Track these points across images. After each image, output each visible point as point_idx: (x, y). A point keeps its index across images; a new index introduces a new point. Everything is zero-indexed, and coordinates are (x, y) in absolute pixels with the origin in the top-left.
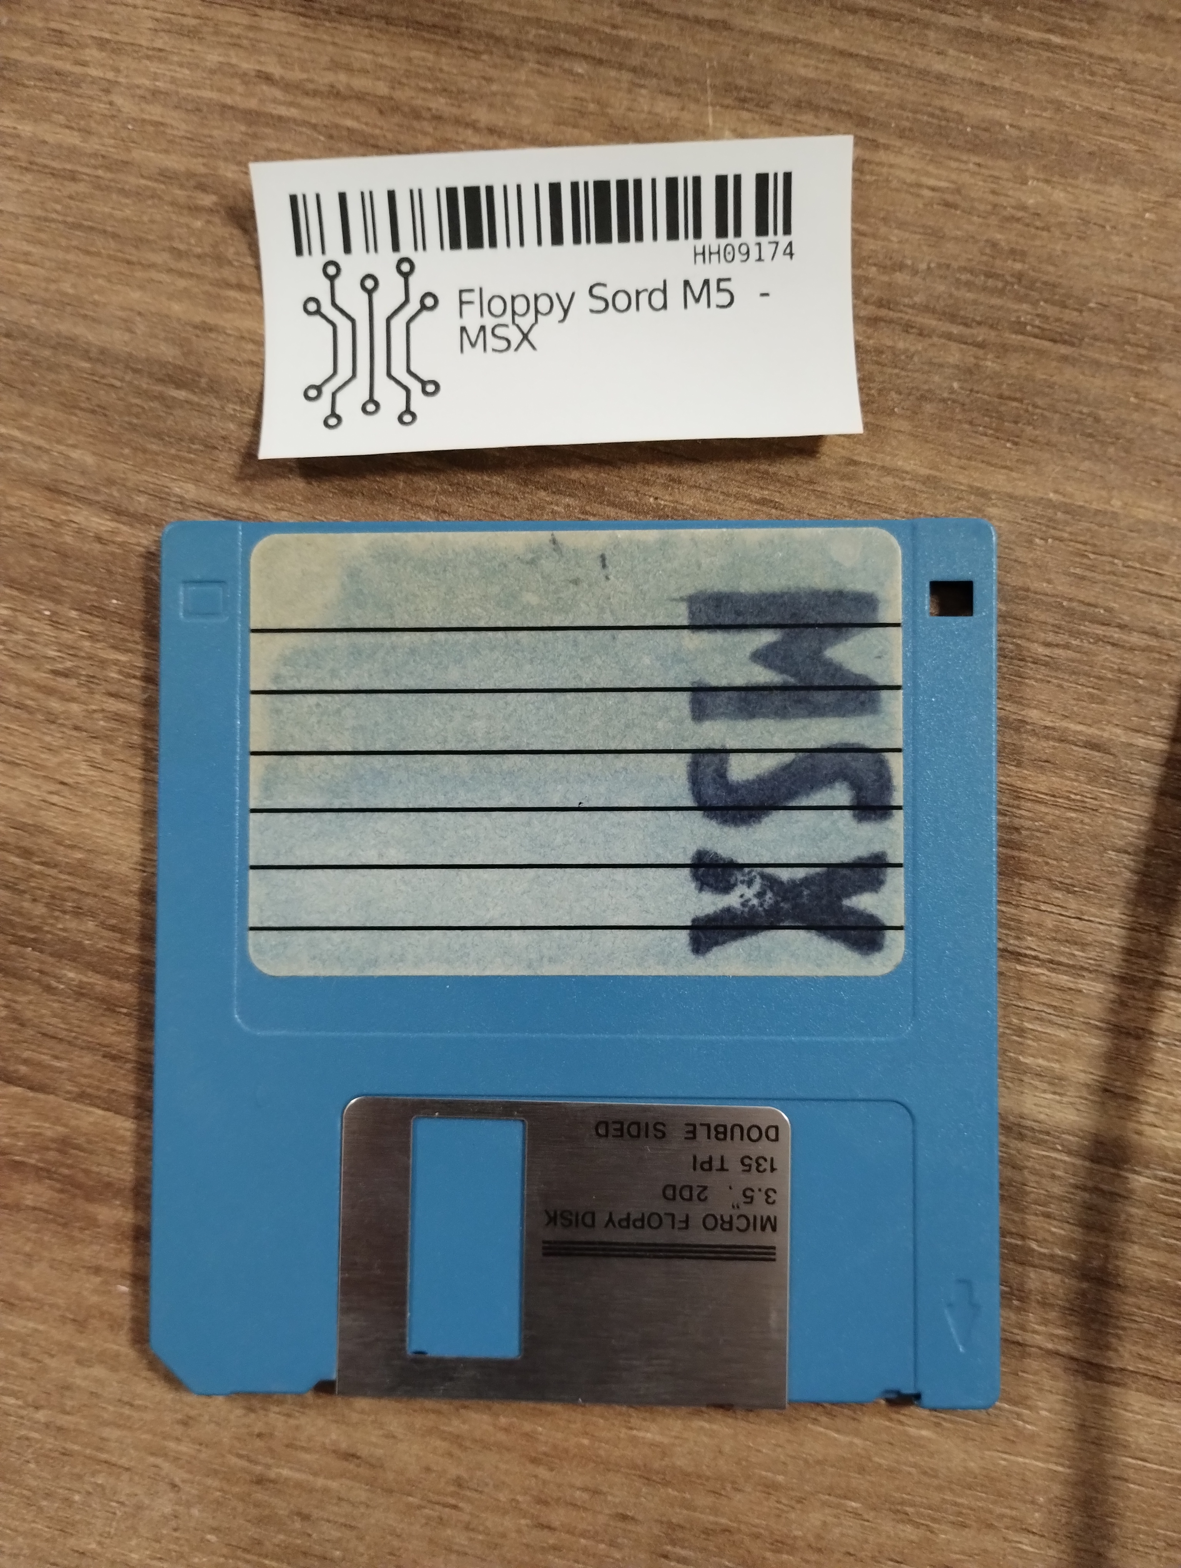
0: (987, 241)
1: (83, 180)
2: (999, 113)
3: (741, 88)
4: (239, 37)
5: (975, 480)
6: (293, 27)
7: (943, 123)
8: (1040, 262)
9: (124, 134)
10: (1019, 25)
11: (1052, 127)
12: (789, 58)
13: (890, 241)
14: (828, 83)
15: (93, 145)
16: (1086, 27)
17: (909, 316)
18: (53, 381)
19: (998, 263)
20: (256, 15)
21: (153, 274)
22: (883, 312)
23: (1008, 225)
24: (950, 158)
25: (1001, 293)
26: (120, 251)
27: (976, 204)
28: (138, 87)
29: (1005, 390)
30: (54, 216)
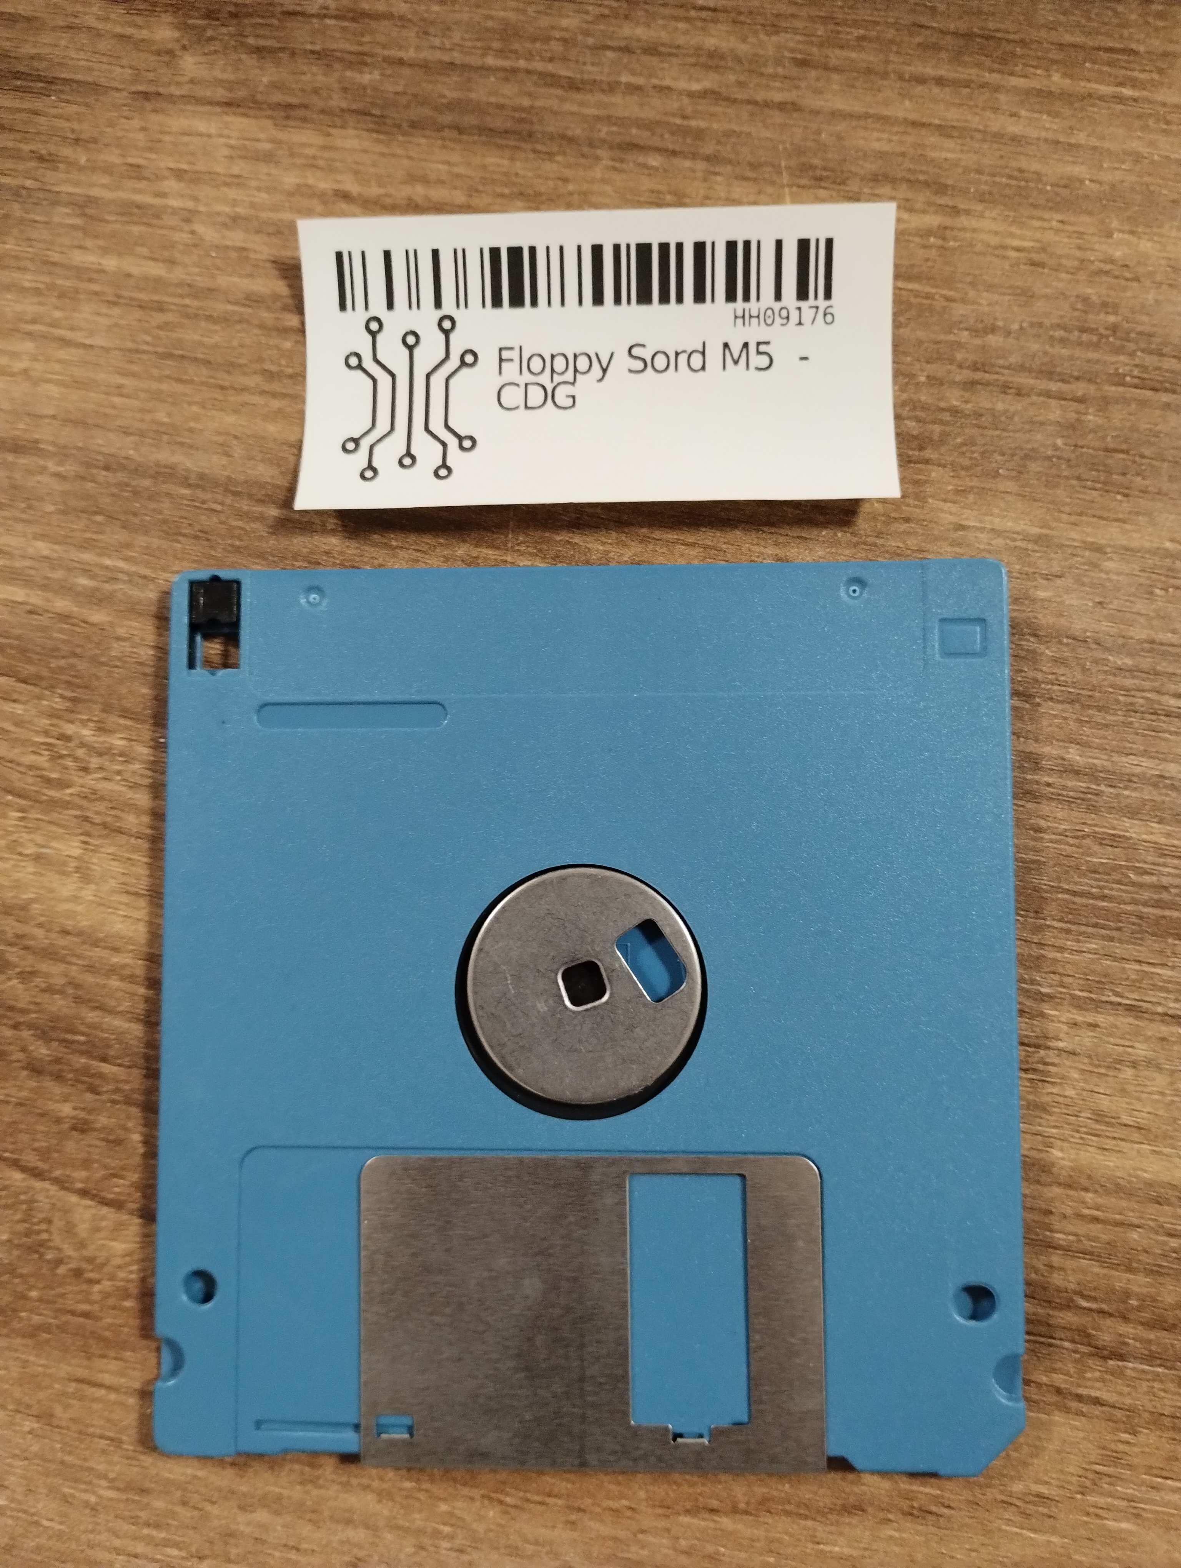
0: (1077, 296)
1: (172, 310)
2: (1077, 169)
3: (816, 167)
4: (314, 157)
5: (1088, 535)
6: (367, 144)
7: (1023, 184)
8: (1133, 313)
9: (208, 262)
10: (1089, 81)
11: (1133, 178)
12: (862, 133)
13: (981, 305)
14: (903, 154)
15: (178, 274)
16: (1156, 76)
17: (1007, 376)
18: (154, 510)
19: (1091, 317)
20: (329, 135)
21: (247, 397)
22: (979, 375)
23: (1098, 279)
24: (1033, 218)
25: (1096, 346)
26: (212, 377)
27: (1064, 261)
28: (219, 214)
29: (1110, 442)
30: (145, 347)
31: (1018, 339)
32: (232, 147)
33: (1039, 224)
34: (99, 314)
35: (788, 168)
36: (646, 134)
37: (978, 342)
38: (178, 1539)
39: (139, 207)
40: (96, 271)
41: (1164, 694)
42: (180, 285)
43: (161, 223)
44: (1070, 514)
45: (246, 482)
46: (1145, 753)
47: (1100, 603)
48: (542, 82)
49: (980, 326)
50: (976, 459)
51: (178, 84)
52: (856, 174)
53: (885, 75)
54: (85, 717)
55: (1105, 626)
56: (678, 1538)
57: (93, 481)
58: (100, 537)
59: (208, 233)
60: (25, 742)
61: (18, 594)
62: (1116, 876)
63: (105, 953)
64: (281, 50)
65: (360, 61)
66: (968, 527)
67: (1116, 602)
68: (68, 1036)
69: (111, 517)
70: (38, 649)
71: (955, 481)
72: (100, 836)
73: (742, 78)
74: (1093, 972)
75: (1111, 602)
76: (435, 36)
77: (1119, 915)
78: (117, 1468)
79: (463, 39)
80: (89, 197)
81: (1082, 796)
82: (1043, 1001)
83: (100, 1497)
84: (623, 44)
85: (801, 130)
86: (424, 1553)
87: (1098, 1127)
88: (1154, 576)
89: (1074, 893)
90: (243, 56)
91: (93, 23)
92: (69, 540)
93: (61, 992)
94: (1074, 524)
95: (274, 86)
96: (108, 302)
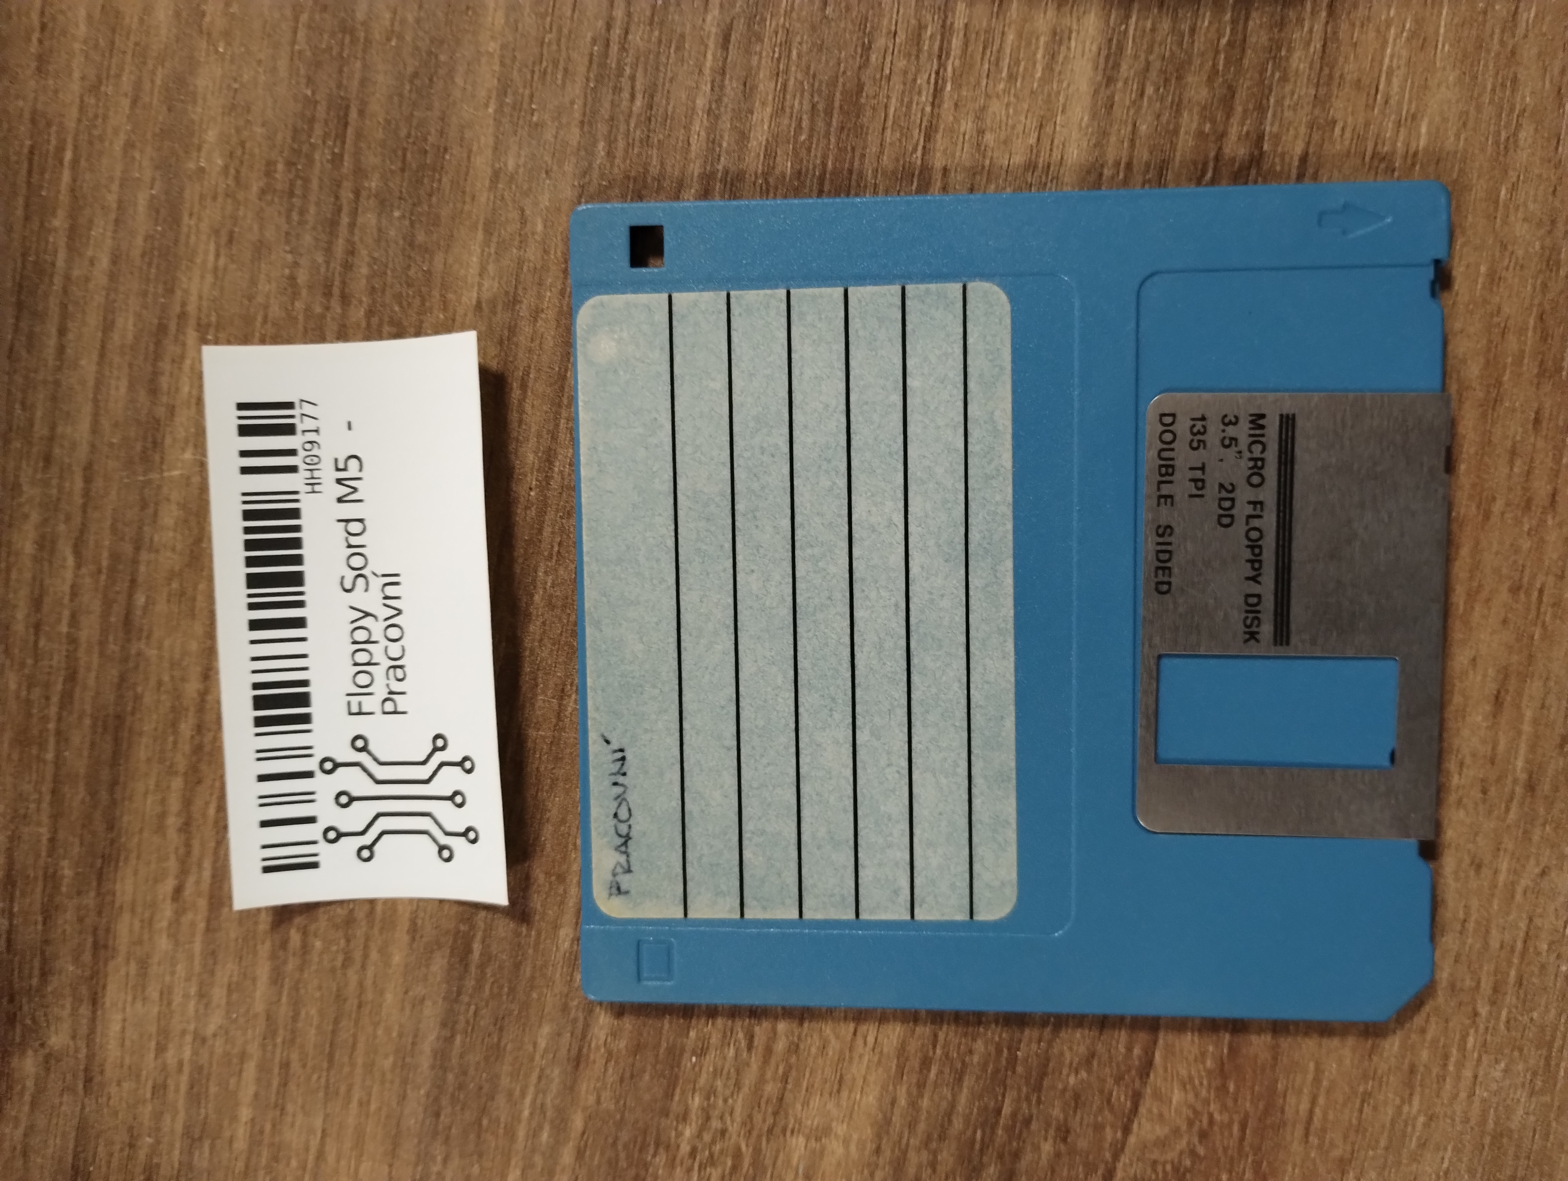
32: (134, 998)
33: (193, 238)
34: (293, 1125)
35: (145, 473)
36: (116, 608)
39: (192, 1087)
40: (253, 1127)
41: (631, 111)
42: (263, 1047)
43: (206, 1065)
44: (464, 203)
45: (448, 982)
46: (687, 128)
47: (547, 173)
48: (69, 707)
49: (290, 290)
50: (414, 292)
51: (77, 1050)
52: (150, 409)
53: (57, 383)
54: (673, 1134)
55: (568, 168)
57: (450, 1128)
58: (502, 1120)
59: (215, 1021)
62: (803, 153)
63: (897, 1111)
64: (43, 953)
65: (52, 878)
66: (478, 298)
67: (546, 158)
68: (977, 1146)
69: (483, 1110)
71: (436, 312)
72: (786, 1118)
73: (62, 517)
75: (546, 162)
76: (27, 808)
77: (839, 149)
79: (29, 782)
80: (183, 1135)
81: (728, 186)
84: (32, 630)
85: (110, 462)
87: (1040, 165)
88: (521, 122)
90: (49, 989)
91: (21, 1131)
92: (506, 1150)
93: (935, 1154)
94: (473, 198)
95: (76, 960)
96: (281, 1115)
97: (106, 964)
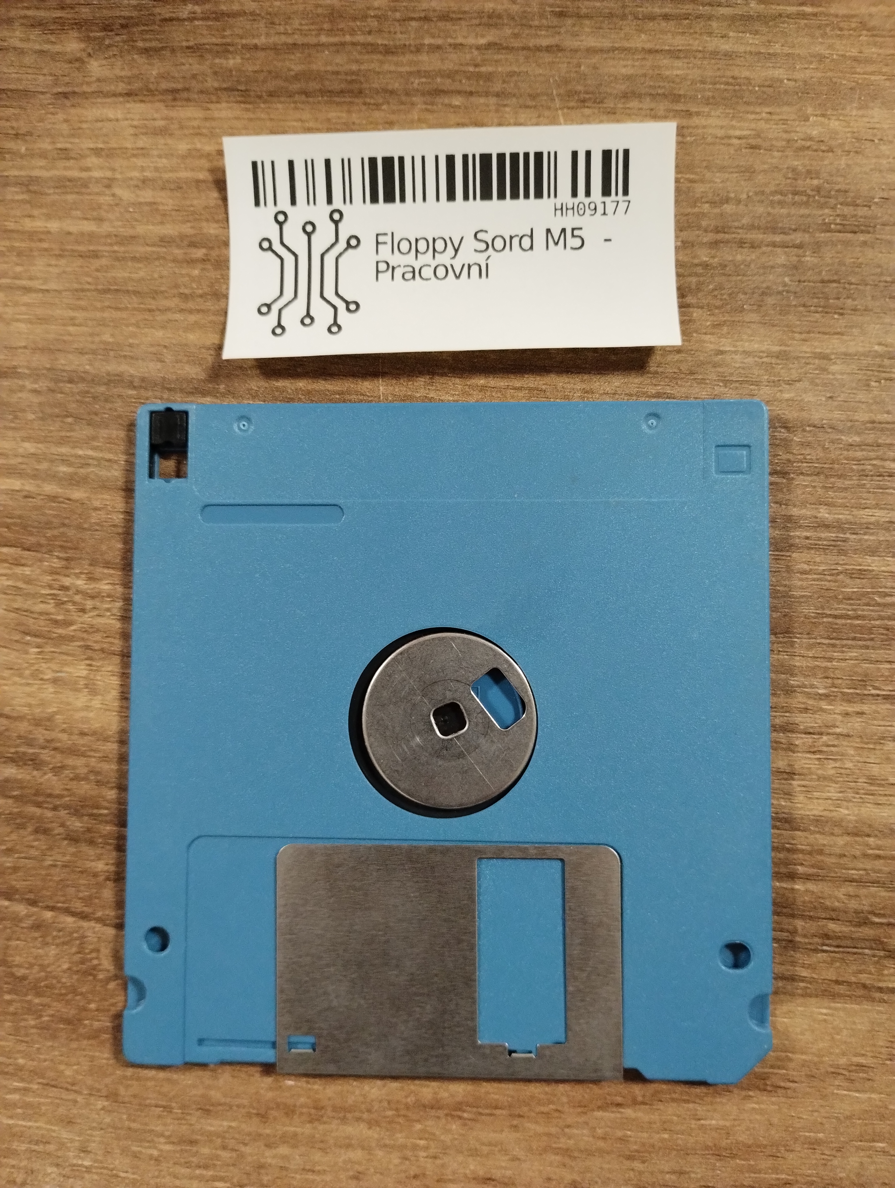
31: (747, 206)
32: (135, 127)
33: (753, 116)
34: (50, 265)
35: (559, 95)
36: (448, 81)
37: (717, 211)
38: (222, 1174)
39: (70, 180)
40: (43, 233)
41: (886, 460)
42: (109, 236)
43: (89, 190)
44: (800, 333)
45: (177, 380)
46: (877, 506)
47: (831, 397)
48: (364, 51)
49: (717, 199)
50: (725, 299)
51: (88, 84)
52: (611, 94)
53: (624, 17)
54: (77, 571)
55: (837, 414)
56: (595, 1128)
57: (62, 393)
58: (72, 434)
59: (125, 194)
60: (34, 596)
61: (16, 484)
62: (865, 600)
64: (162, 48)
65: (224, 50)
66: (726, 352)
67: (842, 395)
68: (95, 811)
69: (78, 418)
70: (36, 524)
71: (712, 318)
72: (100, 659)
73: (516, 31)
74: (856, 673)
75: (839, 396)
76: (280, 25)
77: (870, 629)
78: (171, 1128)
79: (301, 24)
80: (31, 177)
81: (833, 543)
82: (821, 699)
83: (161, 1150)
84: (422, 15)
85: (566, 65)
86: (407, 1162)
87: (872, 788)
88: (868, 372)
89: (835, 617)
90: (135, 56)
91: (18, 44)
92: (49, 439)
93: (86, 779)
94: (805, 340)
95: (161, 77)
96: (56, 255)
97: (160, 101)
